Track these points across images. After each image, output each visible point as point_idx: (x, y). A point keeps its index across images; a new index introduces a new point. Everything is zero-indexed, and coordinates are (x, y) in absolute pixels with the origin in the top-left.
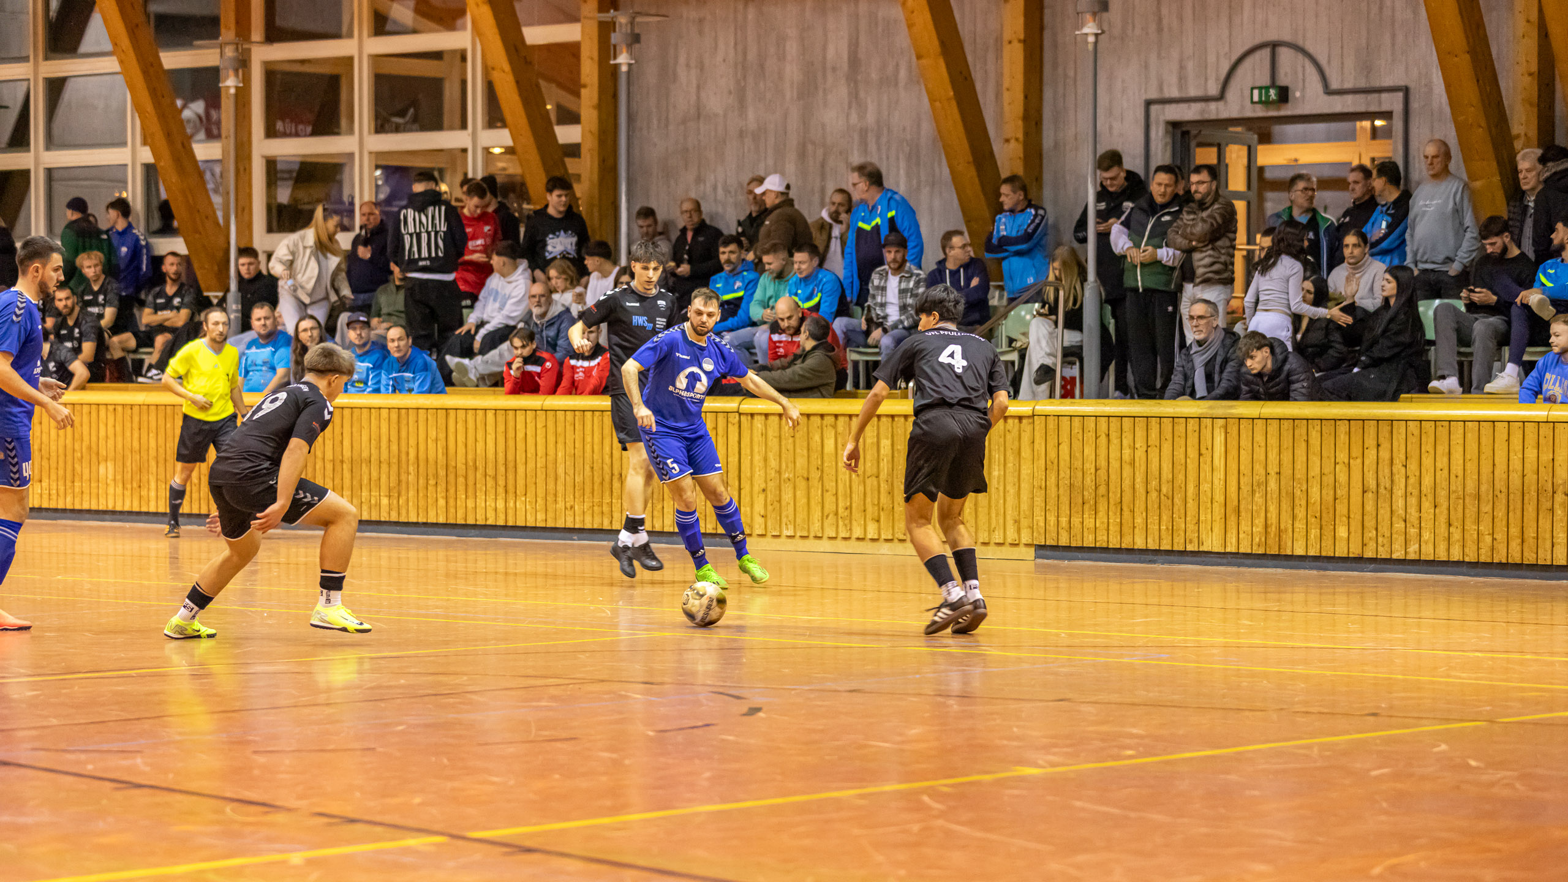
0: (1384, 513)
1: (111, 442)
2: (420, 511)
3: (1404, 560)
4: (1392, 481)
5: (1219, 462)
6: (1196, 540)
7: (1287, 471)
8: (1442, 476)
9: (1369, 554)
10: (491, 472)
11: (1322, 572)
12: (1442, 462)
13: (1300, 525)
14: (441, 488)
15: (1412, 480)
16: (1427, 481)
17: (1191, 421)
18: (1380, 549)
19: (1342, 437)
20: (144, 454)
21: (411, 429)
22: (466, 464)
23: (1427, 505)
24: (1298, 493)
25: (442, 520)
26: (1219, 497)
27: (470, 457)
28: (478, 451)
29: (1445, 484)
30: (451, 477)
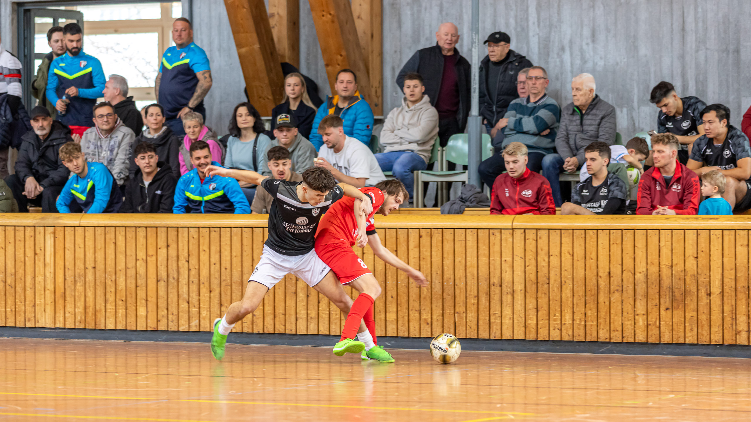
0: (173, 297)
3: (188, 332)
4: (178, 273)
5: (49, 259)
6: (33, 319)
7: (100, 266)
8: (215, 269)
9: (162, 327)
11: (127, 342)
12: (215, 258)
13: (110, 307)
15: (193, 272)
16: (204, 272)
17: (28, 229)
18: (170, 324)
19: (141, 240)
23: (204, 290)
24: (109, 282)
26: (50, 286)
29: (217, 275)
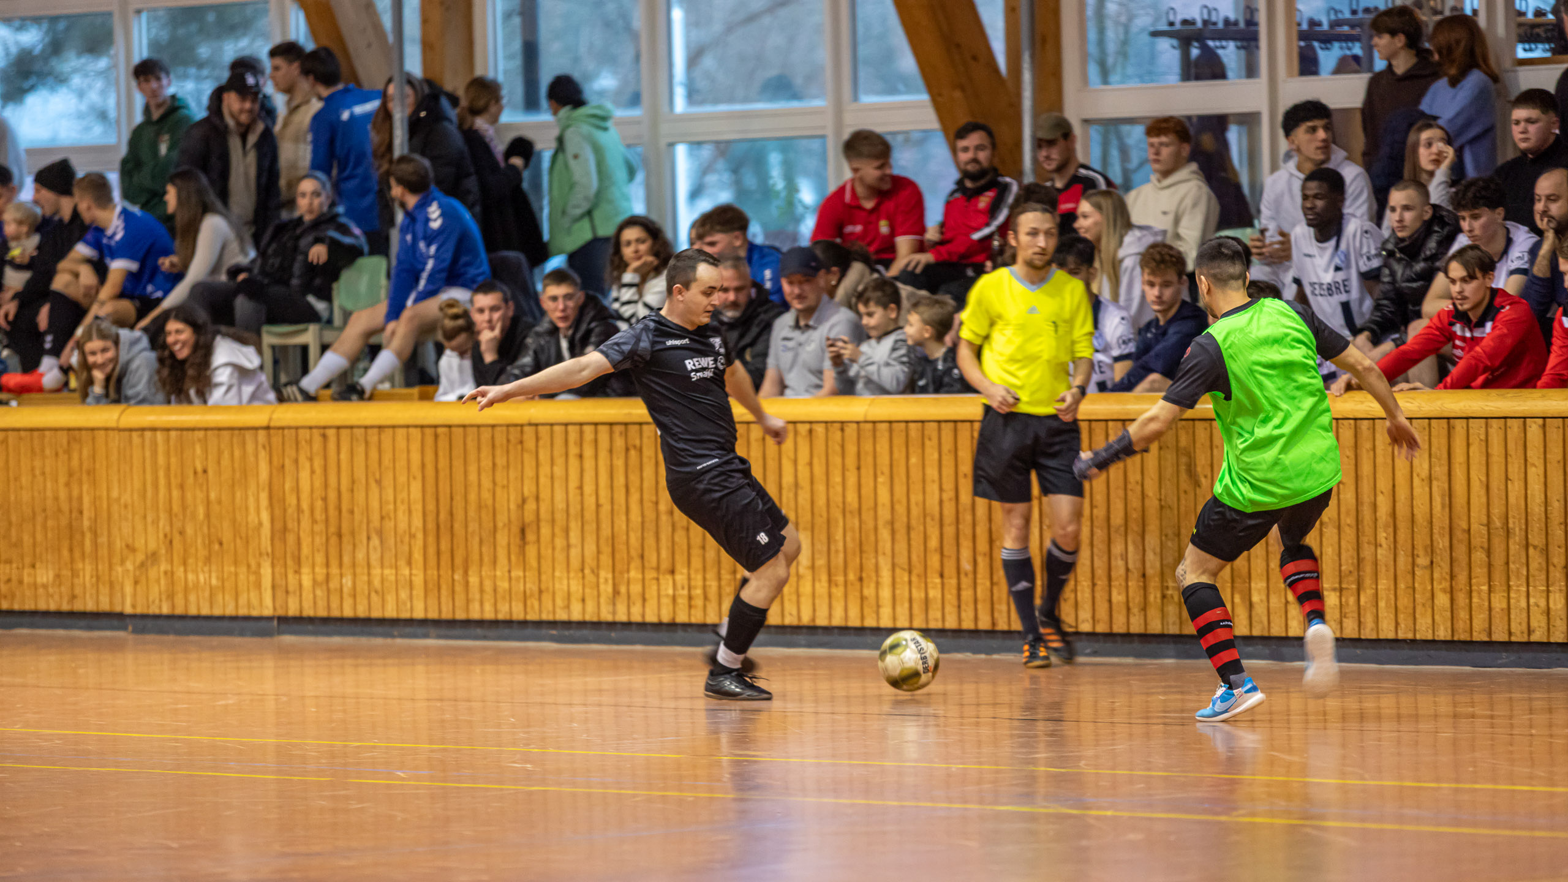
1: (804, 496)
2: (1401, 617)
10: (1536, 539)
14: (1441, 571)
20: (867, 516)
21: (1380, 460)
22: (1488, 525)
25: (1443, 634)
27: (1497, 510)
28: (1512, 500)
30: (1461, 551)
